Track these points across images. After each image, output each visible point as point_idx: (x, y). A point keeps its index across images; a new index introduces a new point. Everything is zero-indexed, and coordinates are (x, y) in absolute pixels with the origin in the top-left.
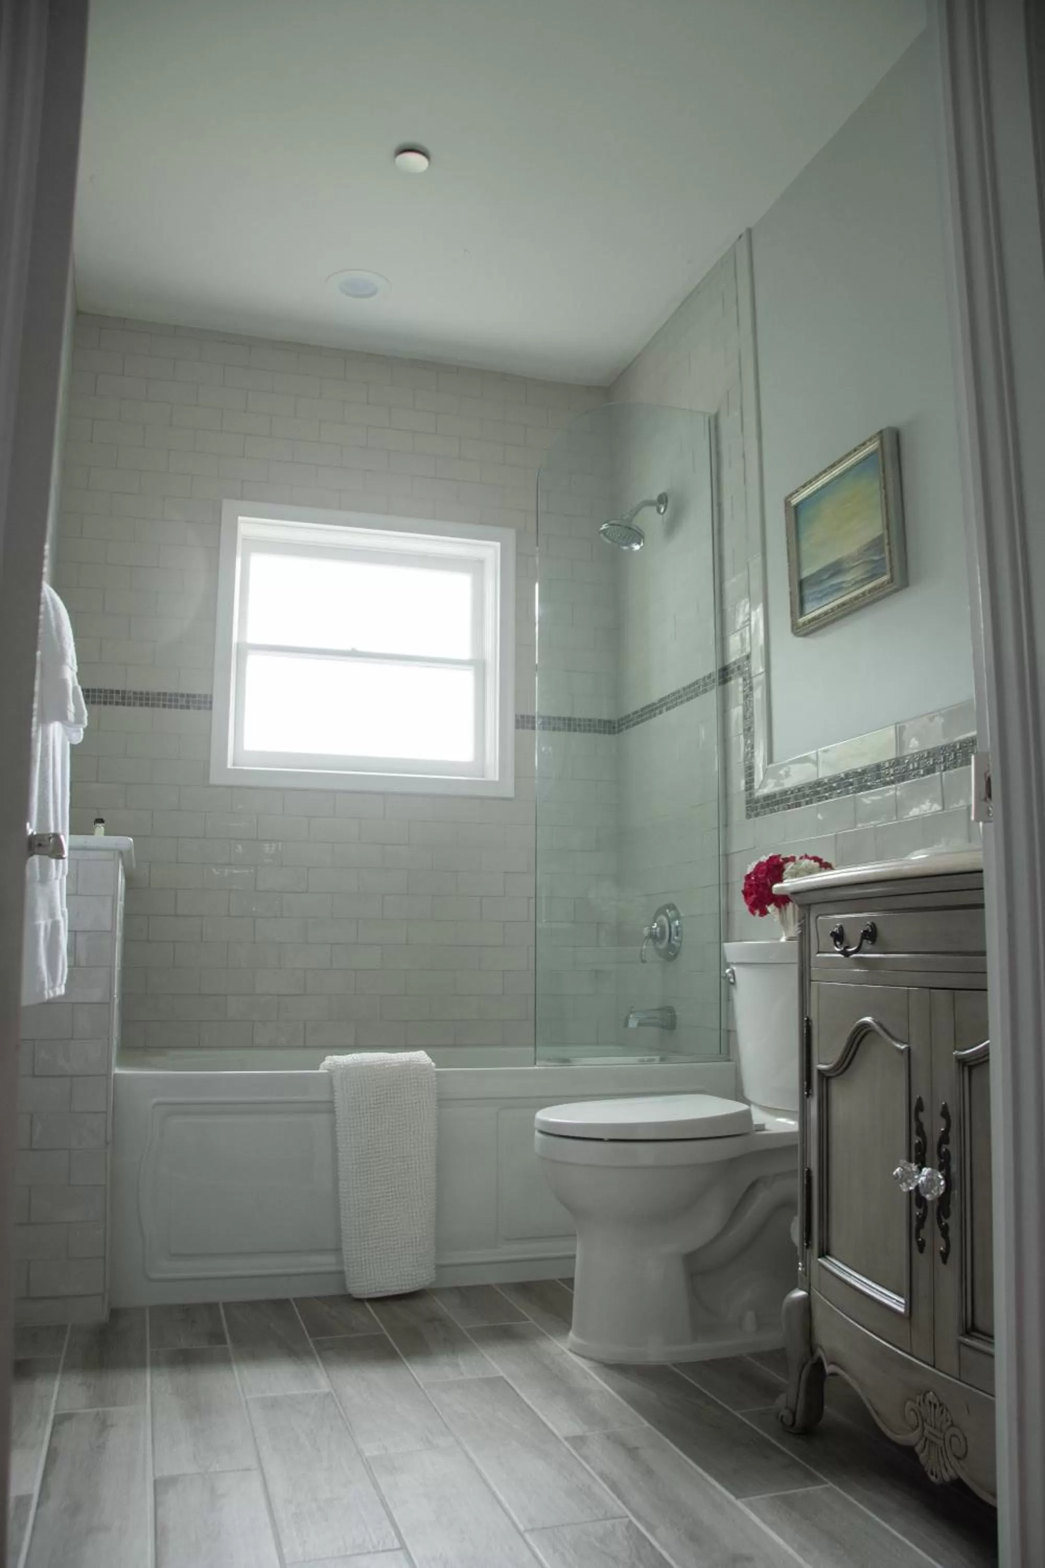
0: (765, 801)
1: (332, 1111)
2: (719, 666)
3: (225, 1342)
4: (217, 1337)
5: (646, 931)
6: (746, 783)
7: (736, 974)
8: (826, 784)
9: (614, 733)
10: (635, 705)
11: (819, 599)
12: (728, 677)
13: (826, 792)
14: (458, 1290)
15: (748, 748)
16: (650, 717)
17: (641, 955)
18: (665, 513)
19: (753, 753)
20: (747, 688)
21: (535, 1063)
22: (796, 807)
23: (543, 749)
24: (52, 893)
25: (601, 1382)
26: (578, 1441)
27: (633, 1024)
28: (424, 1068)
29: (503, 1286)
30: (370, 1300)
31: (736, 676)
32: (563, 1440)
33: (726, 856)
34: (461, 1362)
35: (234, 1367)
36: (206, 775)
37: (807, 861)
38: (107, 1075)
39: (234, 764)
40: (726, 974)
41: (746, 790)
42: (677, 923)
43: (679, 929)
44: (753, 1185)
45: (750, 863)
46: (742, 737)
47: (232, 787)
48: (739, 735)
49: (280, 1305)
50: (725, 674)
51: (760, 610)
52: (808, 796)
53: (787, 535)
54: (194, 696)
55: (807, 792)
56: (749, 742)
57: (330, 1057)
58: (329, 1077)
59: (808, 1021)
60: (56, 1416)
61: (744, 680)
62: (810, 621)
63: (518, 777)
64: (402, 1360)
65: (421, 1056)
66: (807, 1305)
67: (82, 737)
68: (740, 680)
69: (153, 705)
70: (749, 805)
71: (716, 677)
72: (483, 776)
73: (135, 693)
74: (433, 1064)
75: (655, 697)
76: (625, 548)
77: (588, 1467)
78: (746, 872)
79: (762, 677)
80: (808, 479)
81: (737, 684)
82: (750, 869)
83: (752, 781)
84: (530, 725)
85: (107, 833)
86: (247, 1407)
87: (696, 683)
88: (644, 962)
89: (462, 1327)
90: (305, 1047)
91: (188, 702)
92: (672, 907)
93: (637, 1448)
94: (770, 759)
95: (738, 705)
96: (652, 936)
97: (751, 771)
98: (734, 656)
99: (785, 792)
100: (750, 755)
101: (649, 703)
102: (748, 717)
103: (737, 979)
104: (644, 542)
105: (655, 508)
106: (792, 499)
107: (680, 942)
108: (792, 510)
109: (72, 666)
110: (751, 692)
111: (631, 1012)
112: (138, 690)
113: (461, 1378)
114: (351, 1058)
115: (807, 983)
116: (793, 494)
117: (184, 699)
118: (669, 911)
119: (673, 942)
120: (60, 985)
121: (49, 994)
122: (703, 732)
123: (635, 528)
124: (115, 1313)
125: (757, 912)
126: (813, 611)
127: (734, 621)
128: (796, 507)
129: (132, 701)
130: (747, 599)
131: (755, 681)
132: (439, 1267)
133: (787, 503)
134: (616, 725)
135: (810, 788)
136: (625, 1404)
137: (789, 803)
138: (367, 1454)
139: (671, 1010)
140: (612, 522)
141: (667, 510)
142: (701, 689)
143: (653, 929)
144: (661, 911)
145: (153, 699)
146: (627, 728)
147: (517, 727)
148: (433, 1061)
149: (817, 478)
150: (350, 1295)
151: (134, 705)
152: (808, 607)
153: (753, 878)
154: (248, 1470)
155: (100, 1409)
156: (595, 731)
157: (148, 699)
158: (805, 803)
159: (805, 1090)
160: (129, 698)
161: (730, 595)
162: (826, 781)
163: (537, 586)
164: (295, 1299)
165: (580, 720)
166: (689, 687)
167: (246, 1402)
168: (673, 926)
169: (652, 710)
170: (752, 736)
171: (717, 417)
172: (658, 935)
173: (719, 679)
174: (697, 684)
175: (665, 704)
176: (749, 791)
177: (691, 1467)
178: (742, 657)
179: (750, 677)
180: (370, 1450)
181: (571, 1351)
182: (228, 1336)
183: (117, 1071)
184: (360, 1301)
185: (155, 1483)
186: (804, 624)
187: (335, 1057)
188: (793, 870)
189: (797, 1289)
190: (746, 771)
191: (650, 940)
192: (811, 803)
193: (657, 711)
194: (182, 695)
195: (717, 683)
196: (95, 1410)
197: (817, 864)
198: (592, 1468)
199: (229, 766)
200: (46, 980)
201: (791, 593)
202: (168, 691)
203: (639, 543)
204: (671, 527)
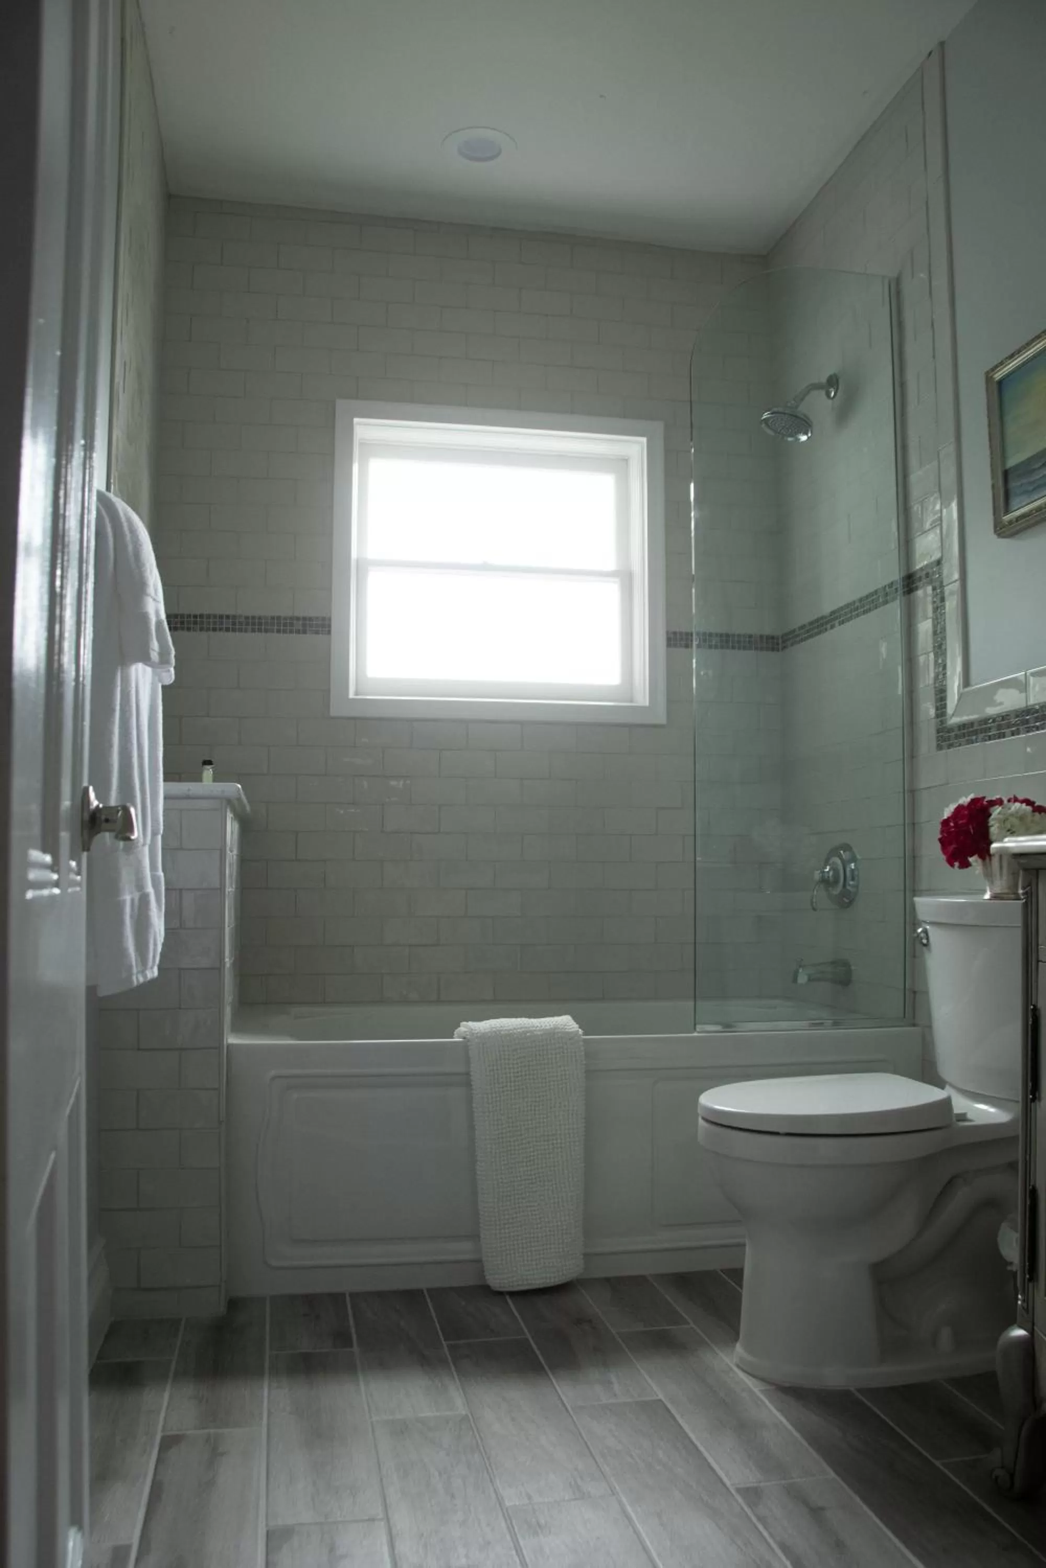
0: (959, 730)
1: (468, 1084)
2: (903, 574)
3: (351, 1346)
4: (342, 1338)
5: (817, 875)
6: (937, 709)
7: (930, 934)
8: (1037, 711)
9: (778, 650)
10: (804, 617)
11: (1027, 493)
12: (914, 585)
13: (1037, 722)
14: (609, 1282)
15: (939, 668)
16: (819, 633)
17: (812, 903)
18: (836, 398)
19: (945, 674)
20: (937, 600)
21: (695, 1029)
22: (999, 738)
23: (702, 673)
24: (139, 863)
25: (778, 1414)
26: (752, 1495)
27: (802, 979)
28: (568, 1037)
29: (662, 1277)
30: (512, 1294)
31: (924, 585)
32: (733, 1492)
33: (911, 794)
34: (614, 1379)
35: (361, 1378)
36: (327, 706)
37: (1017, 805)
38: (219, 1046)
39: (356, 694)
40: (919, 935)
41: (937, 716)
42: (853, 866)
43: (856, 873)
44: (950, 1183)
45: (947, 806)
46: (932, 656)
47: (354, 719)
48: (927, 653)
49: (412, 1297)
50: (910, 583)
51: (954, 506)
52: (1014, 725)
53: (989, 417)
54: (310, 619)
55: (1013, 721)
56: (940, 661)
57: (465, 1023)
58: (465, 1046)
59: (1035, 1010)
60: (164, 1439)
61: (934, 589)
62: (1018, 519)
63: (671, 702)
64: (548, 1375)
65: (565, 1022)
66: (1028, 1347)
67: (173, 677)
68: (929, 589)
69: (266, 631)
70: (941, 734)
71: (899, 586)
72: (631, 701)
73: (247, 618)
74: (581, 1031)
75: (827, 608)
76: (790, 439)
77: (765, 1534)
78: (943, 816)
79: (956, 586)
80: (1017, 348)
81: (924, 594)
82: (947, 812)
83: (945, 706)
84: (683, 643)
85: (216, 779)
86: (373, 1431)
87: (876, 592)
88: (814, 909)
89: (614, 1332)
90: (439, 1001)
91: (304, 625)
92: (847, 847)
93: (822, 1509)
94: (966, 681)
95: (927, 618)
96: (825, 881)
97: (942, 695)
98: (920, 563)
99: (985, 721)
100: (941, 677)
101: (820, 615)
102: (939, 634)
103: (931, 939)
104: (811, 433)
105: (823, 393)
106: (995, 374)
107: (857, 887)
108: (995, 387)
109: (155, 597)
110: (942, 604)
111: (800, 966)
112: (250, 614)
113: (612, 1401)
114: (488, 1025)
115: (1034, 963)
116: (996, 367)
117: (301, 622)
118: (844, 853)
119: (848, 888)
120: (152, 968)
121: (138, 979)
122: (883, 649)
123: (802, 417)
124: (233, 1304)
125: (957, 864)
126: (1021, 507)
127: (922, 522)
128: (1000, 382)
129: (244, 627)
130: (936, 495)
131: (947, 590)
132: (586, 1256)
133: (989, 378)
134: (780, 641)
135: (1017, 716)
136: (805, 1444)
137: (990, 734)
138: (508, 1503)
139: (846, 964)
140: (775, 409)
141: (839, 394)
142: (881, 600)
143: (824, 872)
144: (834, 852)
145: (266, 623)
146: (792, 645)
147: (669, 645)
148: (580, 1028)
149: (1028, 345)
150: (488, 1287)
151: (246, 631)
152: (1014, 503)
153: (952, 824)
154: (372, 1520)
155: (212, 1431)
156: (756, 649)
157: (260, 624)
158: (1010, 734)
159: (1029, 1093)
160: (241, 623)
161: (916, 492)
162: (1037, 707)
163: (692, 486)
164: (429, 1290)
165: (739, 635)
166: (867, 597)
167: (372, 1423)
168: (848, 870)
169: (822, 625)
170: (944, 654)
171: (898, 281)
172: (831, 879)
173: (904, 588)
174: (876, 594)
175: (836, 618)
176: (940, 719)
177: (890, 1540)
178: (932, 563)
179: (942, 586)
180: (512, 1498)
181: (738, 1366)
182: (354, 1337)
183: (232, 1040)
184: (501, 1294)
185: (269, 1535)
186: (1010, 522)
187: (470, 1024)
188: (1001, 816)
189: (1016, 1325)
190: (936, 695)
191: (822, 886)
192: (1018, 734)
193: (829, 626)
194: (298, 619)
195: (900, 592)
196: (206, 1431)
197: (1029, 808)
198: (771, 1535)
199: (351, 696)
200: (134, 963)
201: (993, 486)
202: (282, 614)
203: (806, 433)
204: (844, 414)
